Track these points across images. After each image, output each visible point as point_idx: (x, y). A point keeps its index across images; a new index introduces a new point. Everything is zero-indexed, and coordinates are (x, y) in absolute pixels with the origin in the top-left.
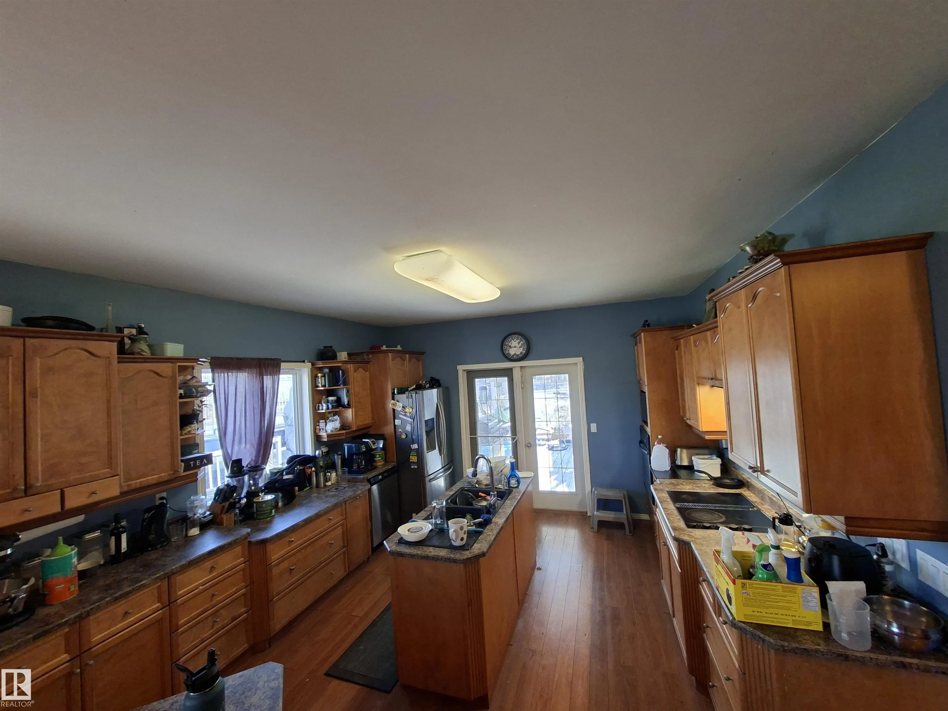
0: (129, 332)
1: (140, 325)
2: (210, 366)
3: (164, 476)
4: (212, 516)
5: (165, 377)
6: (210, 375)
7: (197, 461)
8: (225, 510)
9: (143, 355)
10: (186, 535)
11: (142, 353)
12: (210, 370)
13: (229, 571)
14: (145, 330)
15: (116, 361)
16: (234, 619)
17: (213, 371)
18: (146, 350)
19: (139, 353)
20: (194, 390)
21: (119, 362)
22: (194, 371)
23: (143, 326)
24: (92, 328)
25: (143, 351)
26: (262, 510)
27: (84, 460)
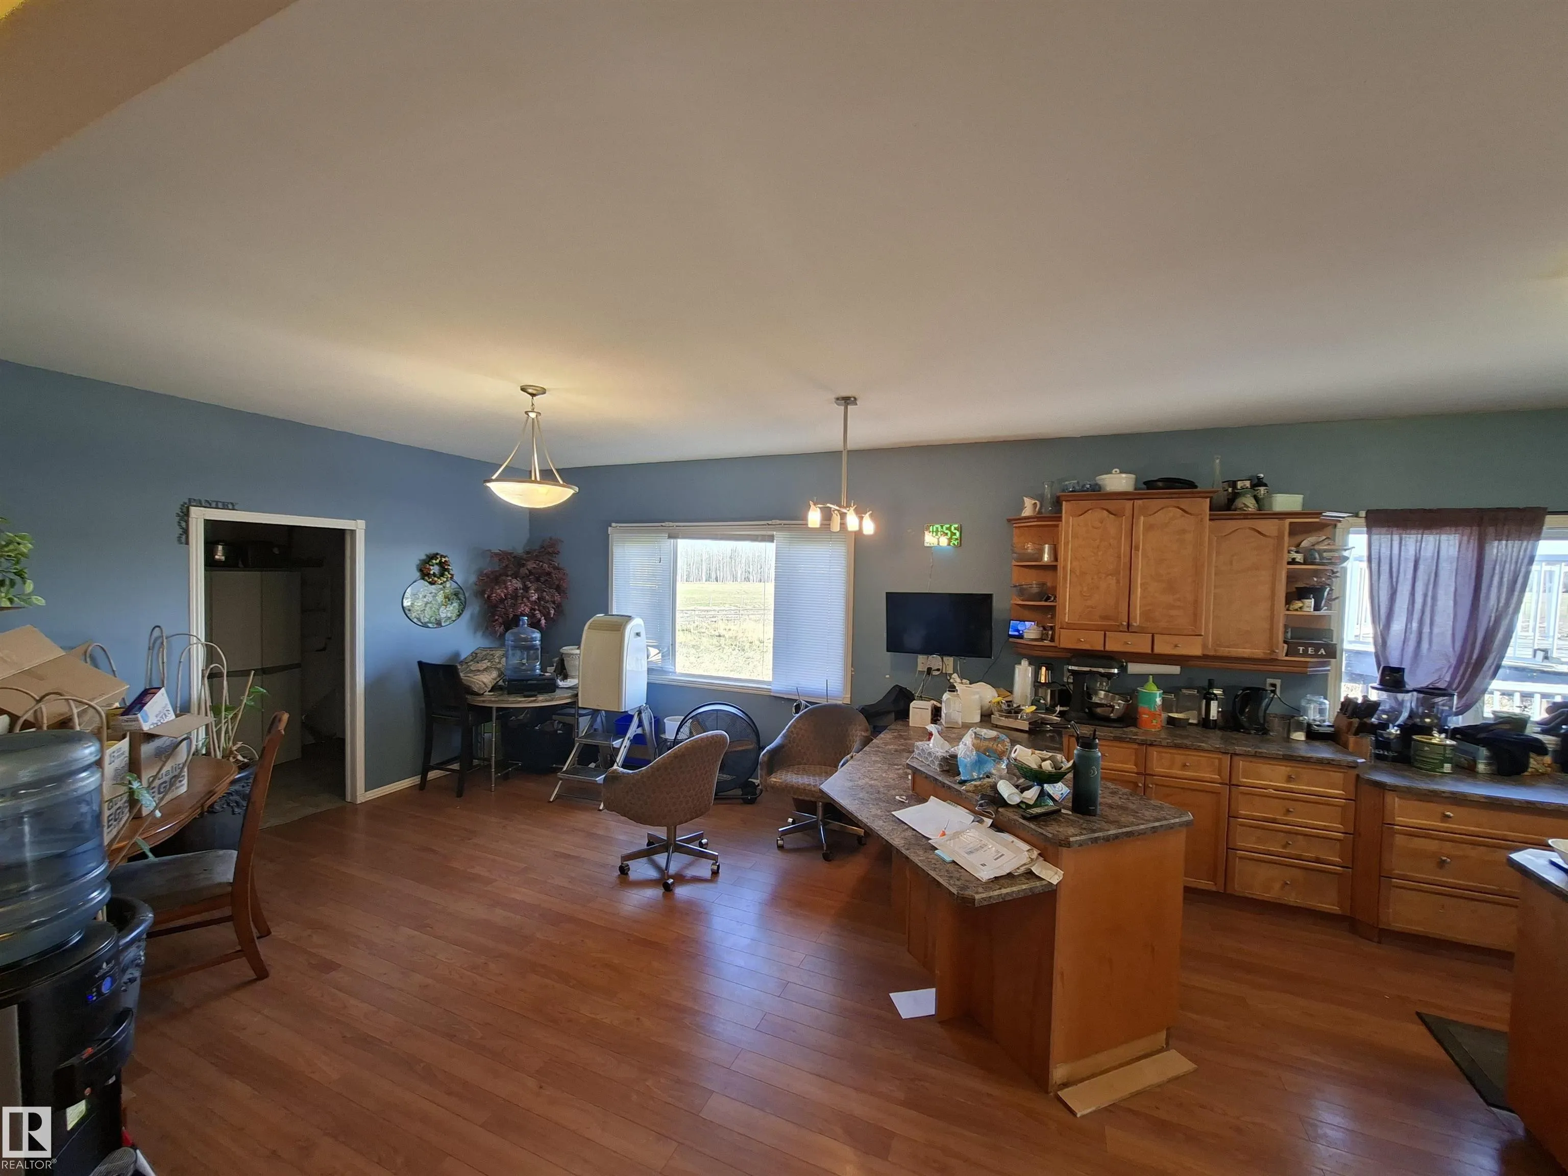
0: (1242, 485)
1: (1259, 475)
2: (1365, 524)
3: (1259, 653)
4: (1332, 729)
5: (1269, 537)
6: (1364, 538)
7: (1310, 648)
8: (1353, 730)
9: (1246, 511)
10: (1288, 737)
11: (1245, 508)
12: (1365, 529)
13: (1319, 796)
14: (1264, 481)
15: (1208, 517)
16: (1318, 860)
17: (1369, 533)
18: (1251, 506)
19: (1241, 509)
20: (1317, 556)
21: (1210, 520)
22: (1337, 530)
23: (1262, 475)
24: (1191, 485)
25: (1248, 507)
26: (1422, 755)
27: (1173, 612)
